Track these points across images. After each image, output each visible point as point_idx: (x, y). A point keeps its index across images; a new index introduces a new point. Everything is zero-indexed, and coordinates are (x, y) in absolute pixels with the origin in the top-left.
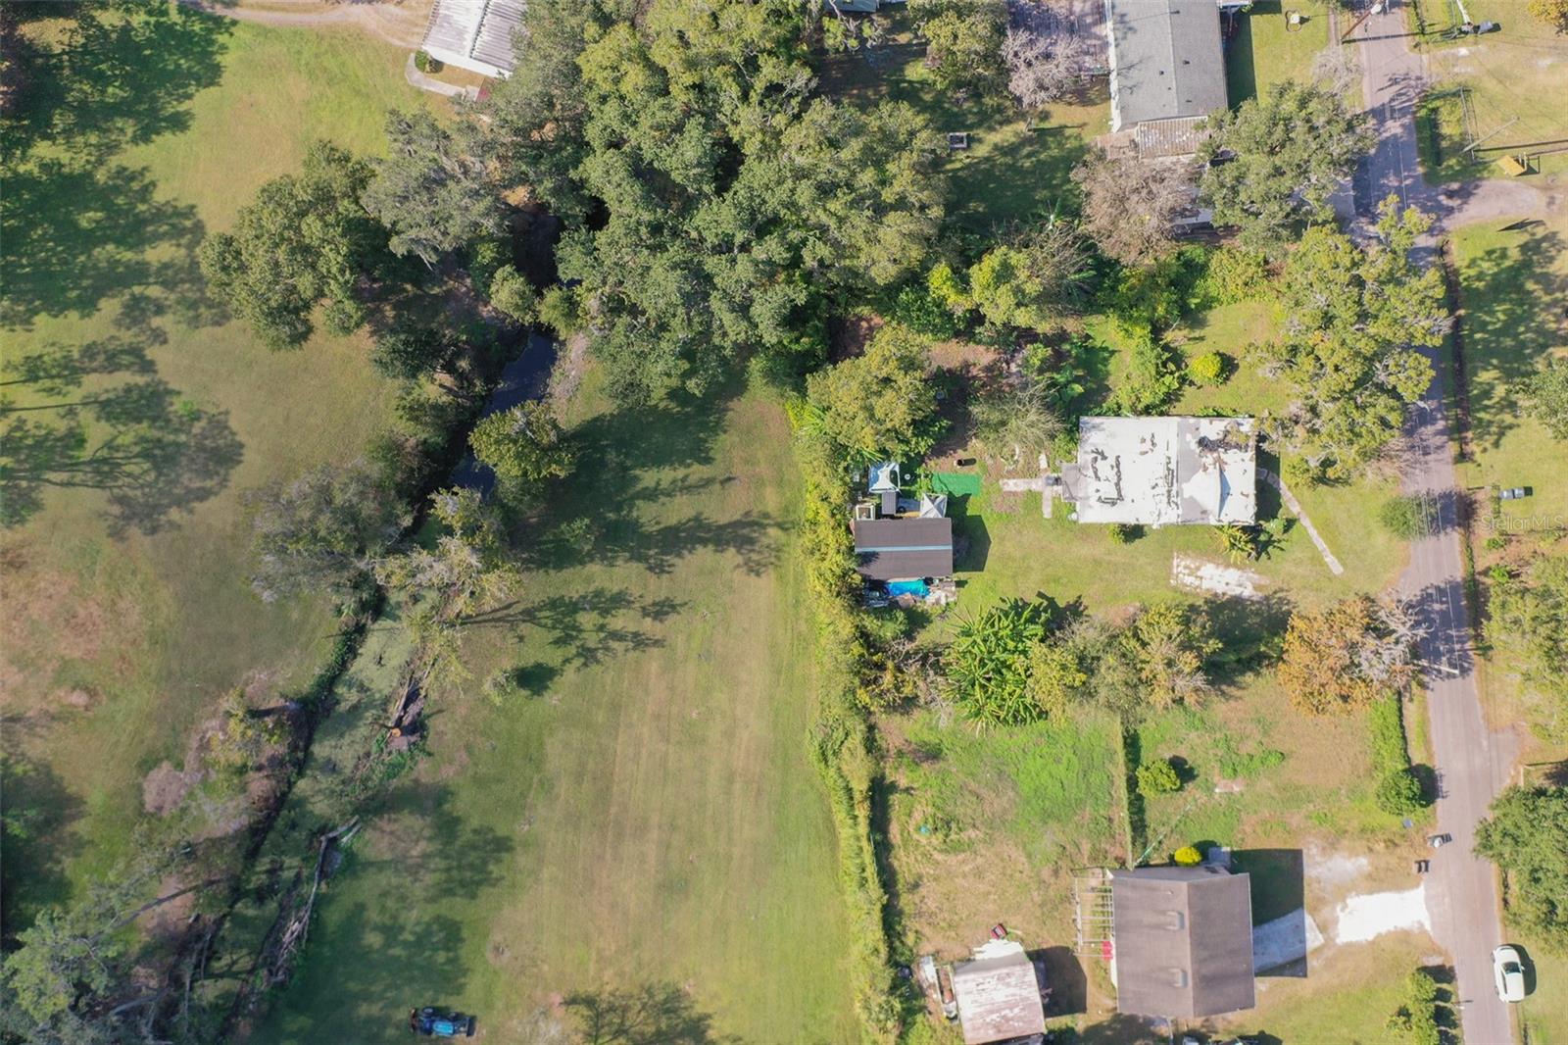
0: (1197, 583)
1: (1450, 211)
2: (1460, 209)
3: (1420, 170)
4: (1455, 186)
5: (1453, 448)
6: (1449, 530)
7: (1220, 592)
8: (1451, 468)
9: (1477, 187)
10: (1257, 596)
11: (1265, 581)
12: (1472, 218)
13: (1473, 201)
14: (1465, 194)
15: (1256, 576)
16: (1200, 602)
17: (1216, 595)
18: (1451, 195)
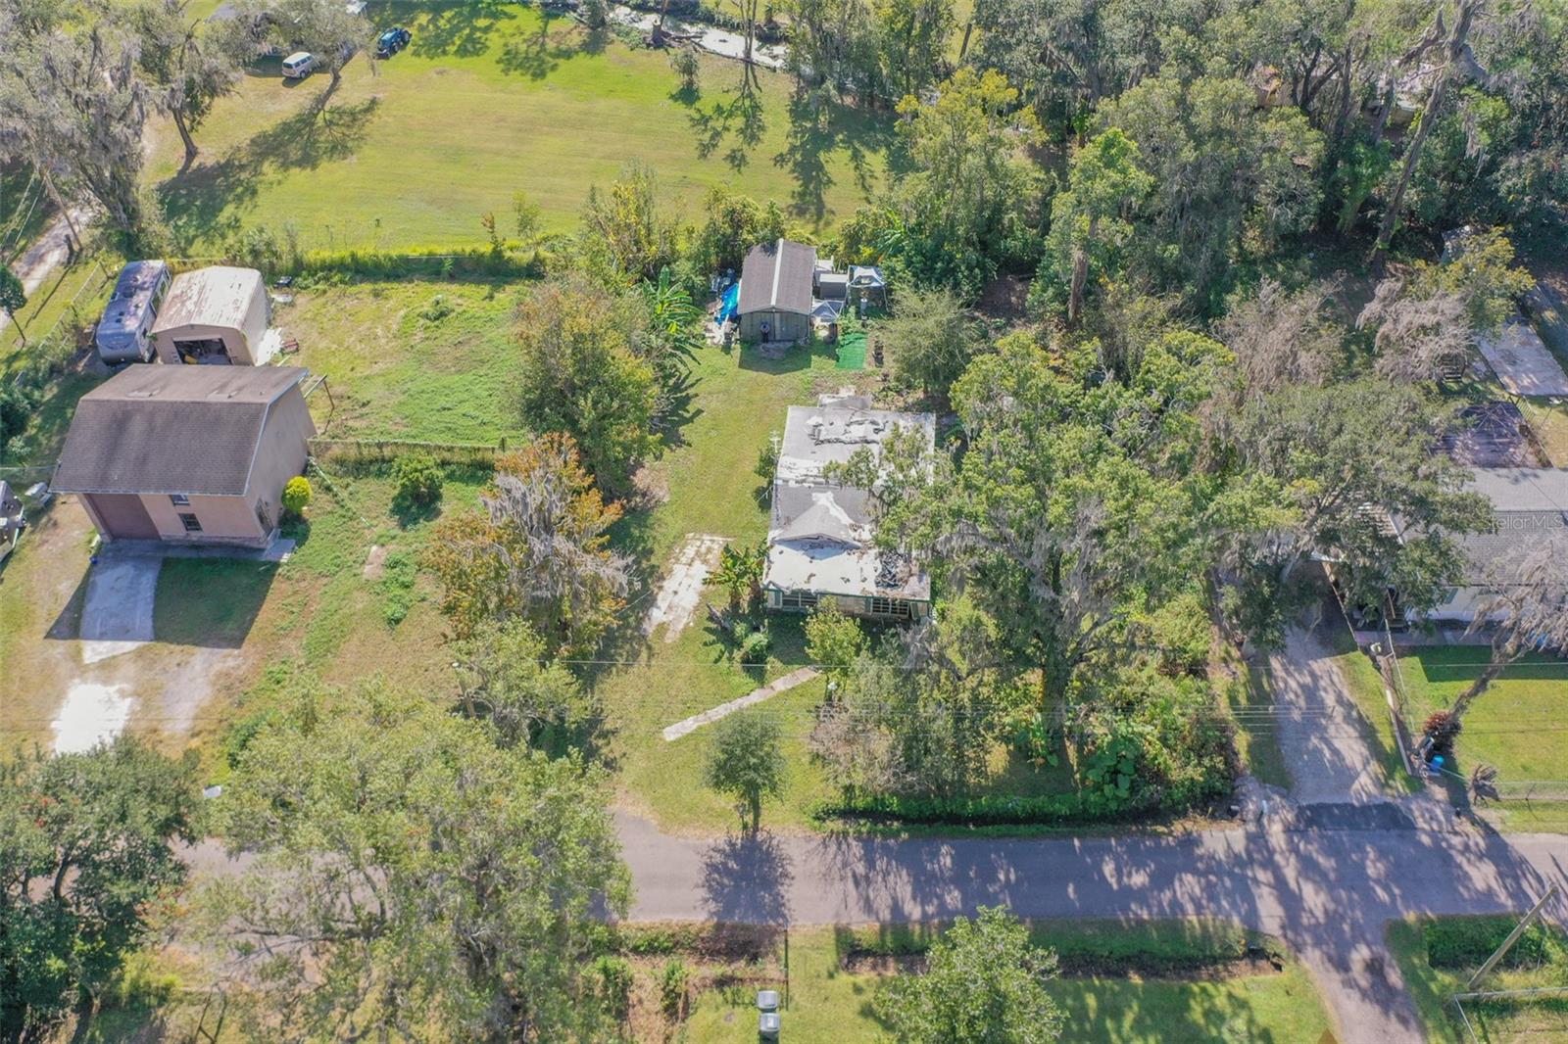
0: (684, 560)
1: (1342, 965)
2: (1350, 983)
3: (1410, 917)
4: (1395, 978)
5: (865, 930)
6: (712, 906)
7: (665, 584)
8: (829, 923)
9: (1404, 1021)
10: (649, 627)
11: (670, 638)
12: (1337, 1006)
13: (1372, 1011)
14: (1381, 994)
15: (681, 627)
16: (654, 560)
17: (662, 578)
18: (1375, 968)
